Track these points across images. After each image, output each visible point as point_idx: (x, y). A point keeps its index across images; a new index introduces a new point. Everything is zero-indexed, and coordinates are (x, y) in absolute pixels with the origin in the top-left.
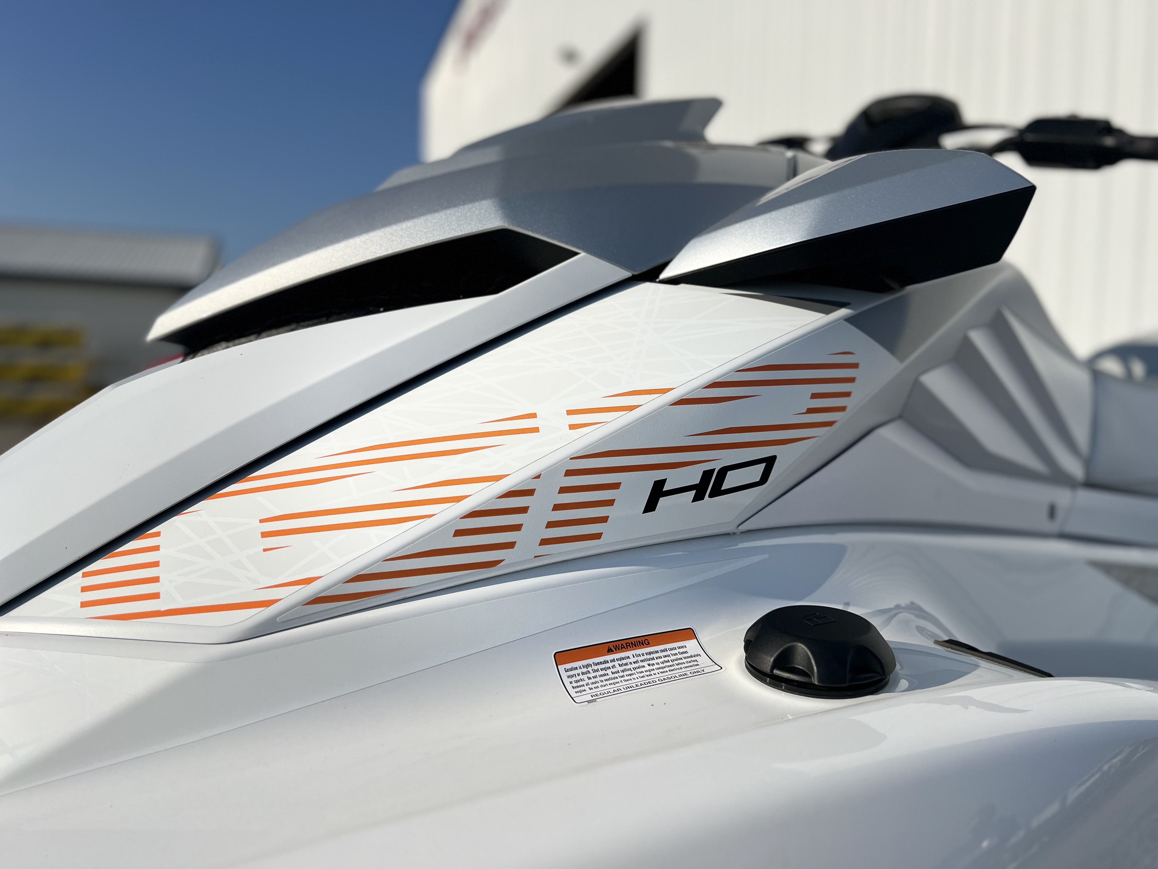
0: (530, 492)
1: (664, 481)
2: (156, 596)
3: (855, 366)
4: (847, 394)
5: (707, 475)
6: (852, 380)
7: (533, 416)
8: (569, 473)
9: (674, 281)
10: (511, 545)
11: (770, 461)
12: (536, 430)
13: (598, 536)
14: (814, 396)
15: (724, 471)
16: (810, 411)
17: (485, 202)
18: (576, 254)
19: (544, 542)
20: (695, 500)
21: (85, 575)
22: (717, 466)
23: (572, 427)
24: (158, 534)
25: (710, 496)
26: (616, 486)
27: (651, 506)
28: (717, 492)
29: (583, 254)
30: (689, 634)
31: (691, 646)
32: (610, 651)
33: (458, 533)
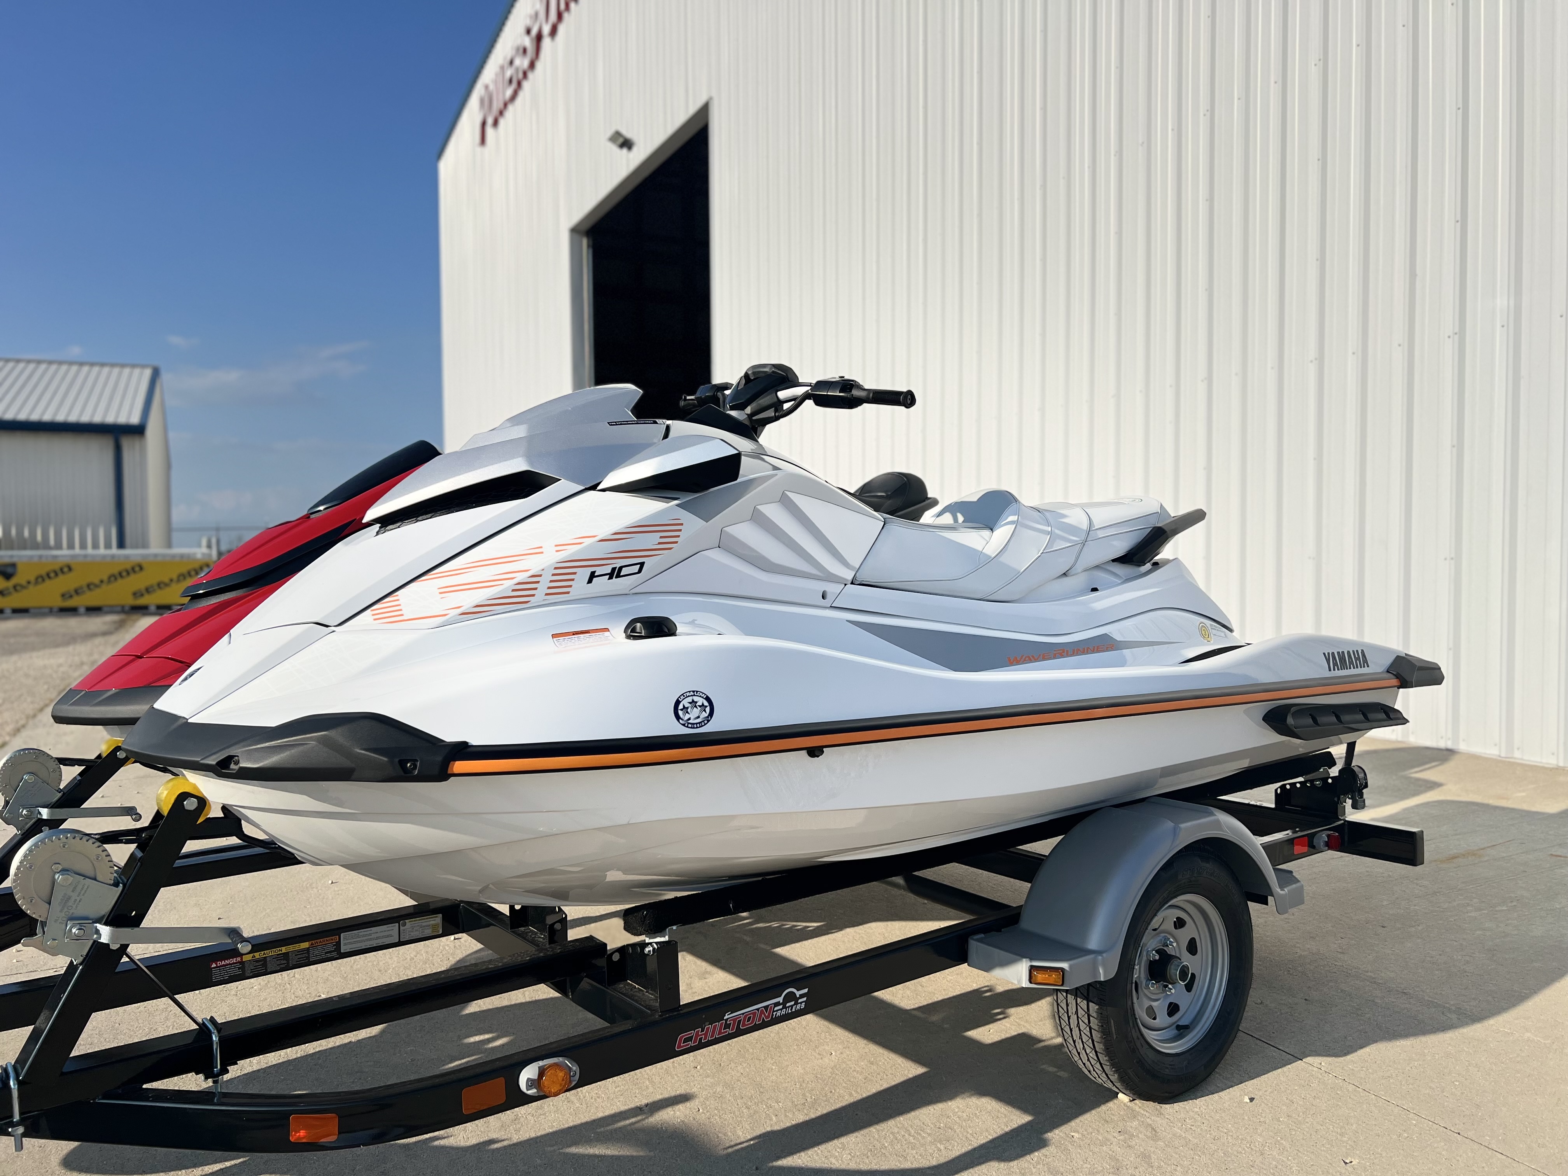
0: (540, 576)
1: (595, 572)
2: (402, 615)
3: (682, 524)
4: (679, 536)
5: (614, 569)
6: (680, 530)
7: (541, 547)
8: (556, 568)
9: (603, 490)
10: (533, 595)
11: (642, 564)
12: (542, 553)
13: (568, 593)
14: (661, 537)
15: (621, 568)
16: (659, 543)
17: (520, 459)
18: (560, 480)
19: (546, 594)
20: (609, 579)
21: (372, 610)
22: (618, 566)
23: (557, 551)
24: (397, 596)
25: (616, 578)
26: (575, 573)
27: (590, 581)
28: (618, 576)
29: (563, 480)
30: (607, 630)
31: (607, 634)
32: (574, 634)
33: (513, 590)
